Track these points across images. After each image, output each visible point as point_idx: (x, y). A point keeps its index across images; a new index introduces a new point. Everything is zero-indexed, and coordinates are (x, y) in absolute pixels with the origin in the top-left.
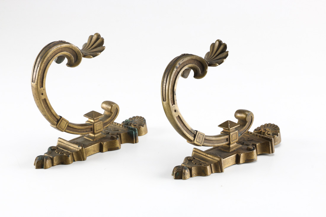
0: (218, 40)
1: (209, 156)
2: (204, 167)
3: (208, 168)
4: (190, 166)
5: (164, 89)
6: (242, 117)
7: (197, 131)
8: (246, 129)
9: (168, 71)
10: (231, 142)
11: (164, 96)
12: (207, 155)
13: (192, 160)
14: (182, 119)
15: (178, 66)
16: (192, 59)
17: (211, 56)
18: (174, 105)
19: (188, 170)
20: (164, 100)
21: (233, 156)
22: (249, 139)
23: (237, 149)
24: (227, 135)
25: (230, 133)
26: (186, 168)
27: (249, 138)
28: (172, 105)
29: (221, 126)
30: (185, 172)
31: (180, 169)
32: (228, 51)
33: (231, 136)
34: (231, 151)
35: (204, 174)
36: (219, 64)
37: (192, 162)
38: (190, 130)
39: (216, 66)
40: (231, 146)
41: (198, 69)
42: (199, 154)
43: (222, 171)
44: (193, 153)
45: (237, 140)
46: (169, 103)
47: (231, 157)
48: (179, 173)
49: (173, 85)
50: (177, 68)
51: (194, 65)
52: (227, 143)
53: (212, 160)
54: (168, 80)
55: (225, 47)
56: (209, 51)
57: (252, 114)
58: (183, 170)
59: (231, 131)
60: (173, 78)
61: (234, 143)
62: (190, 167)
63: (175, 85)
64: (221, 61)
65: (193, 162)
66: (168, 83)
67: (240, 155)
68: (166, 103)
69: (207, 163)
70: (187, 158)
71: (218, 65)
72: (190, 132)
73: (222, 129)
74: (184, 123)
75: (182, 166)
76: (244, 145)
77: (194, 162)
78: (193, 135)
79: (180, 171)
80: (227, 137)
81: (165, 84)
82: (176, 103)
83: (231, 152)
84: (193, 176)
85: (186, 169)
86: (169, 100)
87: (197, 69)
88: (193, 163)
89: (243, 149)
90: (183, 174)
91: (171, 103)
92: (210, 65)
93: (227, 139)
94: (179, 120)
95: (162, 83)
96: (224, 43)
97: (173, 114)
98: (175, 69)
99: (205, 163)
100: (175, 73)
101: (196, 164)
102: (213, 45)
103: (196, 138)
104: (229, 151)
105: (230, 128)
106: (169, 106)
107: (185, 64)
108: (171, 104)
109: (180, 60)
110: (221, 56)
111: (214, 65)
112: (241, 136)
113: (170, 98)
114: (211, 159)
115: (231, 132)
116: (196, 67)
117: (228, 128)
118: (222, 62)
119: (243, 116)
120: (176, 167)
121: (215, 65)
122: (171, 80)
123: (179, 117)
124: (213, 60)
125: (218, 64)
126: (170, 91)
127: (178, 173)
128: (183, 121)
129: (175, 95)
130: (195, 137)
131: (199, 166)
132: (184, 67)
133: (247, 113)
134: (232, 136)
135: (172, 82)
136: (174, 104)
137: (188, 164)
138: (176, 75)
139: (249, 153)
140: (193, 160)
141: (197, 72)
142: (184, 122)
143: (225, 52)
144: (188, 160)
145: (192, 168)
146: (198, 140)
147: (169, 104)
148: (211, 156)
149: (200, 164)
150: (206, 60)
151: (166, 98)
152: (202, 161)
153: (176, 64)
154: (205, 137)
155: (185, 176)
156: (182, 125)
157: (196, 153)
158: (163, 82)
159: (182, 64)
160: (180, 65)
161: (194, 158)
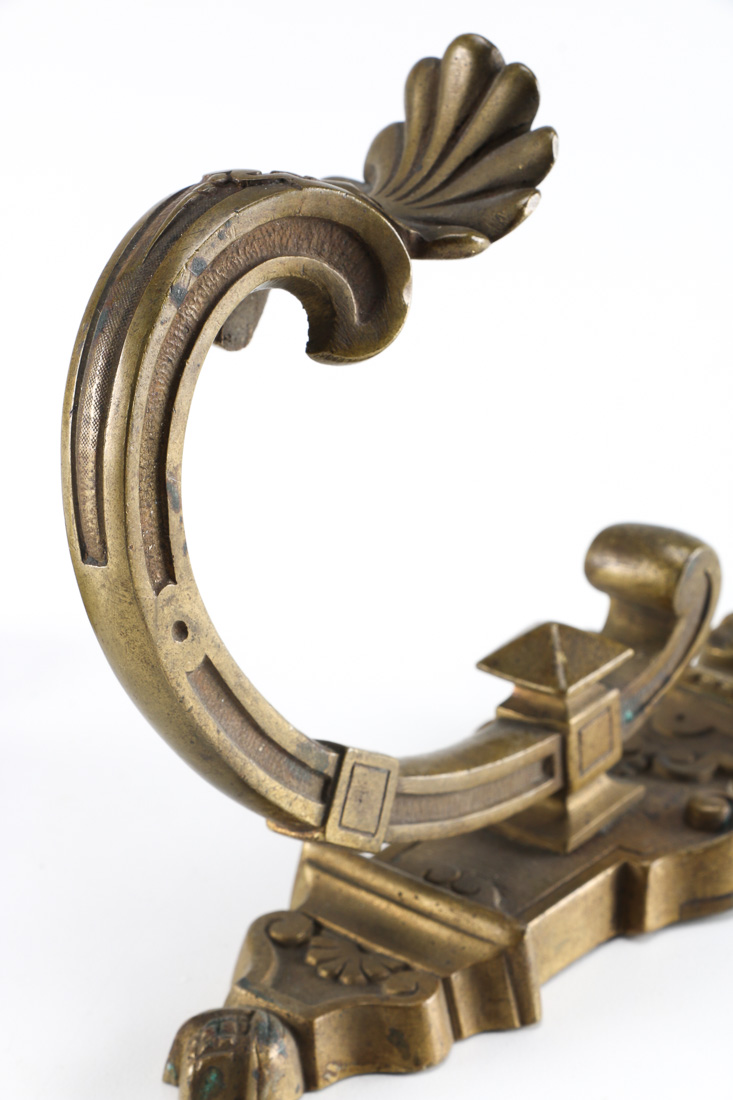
0: (465, 40)
1: (427, 903)
2: (406, 1010)
3: (434, 1007)
4: (294, 1011)
5: (91, 466)
6: (643, 586)
7: (341, 750)
8: (671, 666)
9: (114, 323)
10: (576, 778)
11: (91, 523)
12: (408, 895)
13: (302, 946)
14: (231, 681)
15: (185, 279)
16: (293, 218)
17: (417, 164)
18: (170, 586)
19: (288, 1043)
20: (87, 549)
21: (597, 887)
22: (686, 727)
23: (618, 824)
24: (547, 730)
25: (564, 717)
26: (270, 1027)
27: (680, 718)
28: (158, 589)
29: (494, 663)
30: (263, 1065)
31: (227, 1046)
32: (547, 132)
33: (573, 739)
34: (576, 839)
35: (406, 1056)
36: (493, 238)
37: (301, 961)
38: (292, 749)
39: (468, 255)
40: (575, 804)
41: (340, 289)
42: (353, 891)
43: (527, 1017)
44: (299, 876)
45: (616, 754)
46: (131, 578)
47: (585, 897)
48: (221, 1076)
49: (154, 433)
50: (181, 300)
51: (306, 259)
52: (550, 786)
53: (456, 938)
54: (114, 400)
55: (527, 92)
56: (400, 116)
57: (711, 557)
58: (247, 1048)
59: (571, 702)
60: (154, 382)
61: (593, 779)
62: (302, 1020)
63: (173, 435)
64: (506, 214)
65: (311, 960)
66: (121, 422)
67: (646, 871)
68: (106, 577)
69: (418, 966)
70: (267, 930)
71: (481, 250)
72: (293, 766)
73: (503, 688)
74: (251, 709)
75: (239, 1012)
76: (658, 777)
77: (320, 962)
78: (316, 784)
79: (231, 1054)
80: (547, 745)
81: (90, 432)
82: (188, 569)
83: (576, 851)
84: (321, 1083)
85: (267, 1038)
86: (128, 557)
87: (332, 292)
88: (314, 971)
89: (654, 818)
90: (252, 1083)
91: (145, 573)
92: (426, 249)
93: (547, 765)
94: (214, 695)
95: (65, 423)
96: (516, 66)
97: (162, 654)
98: (168, 311)
99: (406, 968)
100: (171, 335)
101: (335, 978)
102: (428, 75)
103: (338, 802)
104: (565, 845)
105: (570, 682)
106: (136, 599)
107: (241, 260)
108: (145, 585)
109: (203, 232)
110: (497, 165)
111: (452, 248)
112: (639, 722)
113: (137, 538)
114: (444, 933)
115: (577, 710)
116: (323, 273)
117: (555, 684)
118: (515, 219)
119: (646, 572)
120: (199, 1021)
121: (465, 249)
122: (142, 394)
123: (210, 672)
124: (438, 198)
125: (480, 240)
126: (133, 481)
127: (213, 1077)
128: (238, 693)
129: (178, 507)
130: (327, 793)
131: (364, 999)
132: (237, 285)
133: (676, 554)
134: (580, 735)
135: (148, 410)
136: (170, 576)
137: (278, 983)
138: (173, 354)
139: (707, 850)
140: (314, 941)
141: (334, 314)
142: (246, 702)
143: (525, 137)
144: (275, 942)
145: (319, 1021)
146: (350, 818)
147: (128, 583)
148: (441, 909)
149: (372, 982)
150: (383, 201)
151: (103, 542)
152: (380, 950)
153: (170, 270)
154: (399, 785)
155: (267, 1091)
156: (236, 722)
157: (326, 879)
158: (74, 412)
159: (214, 262)
160: (200, 269)
161: (318, 928)
